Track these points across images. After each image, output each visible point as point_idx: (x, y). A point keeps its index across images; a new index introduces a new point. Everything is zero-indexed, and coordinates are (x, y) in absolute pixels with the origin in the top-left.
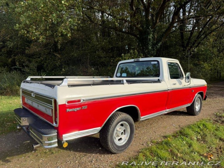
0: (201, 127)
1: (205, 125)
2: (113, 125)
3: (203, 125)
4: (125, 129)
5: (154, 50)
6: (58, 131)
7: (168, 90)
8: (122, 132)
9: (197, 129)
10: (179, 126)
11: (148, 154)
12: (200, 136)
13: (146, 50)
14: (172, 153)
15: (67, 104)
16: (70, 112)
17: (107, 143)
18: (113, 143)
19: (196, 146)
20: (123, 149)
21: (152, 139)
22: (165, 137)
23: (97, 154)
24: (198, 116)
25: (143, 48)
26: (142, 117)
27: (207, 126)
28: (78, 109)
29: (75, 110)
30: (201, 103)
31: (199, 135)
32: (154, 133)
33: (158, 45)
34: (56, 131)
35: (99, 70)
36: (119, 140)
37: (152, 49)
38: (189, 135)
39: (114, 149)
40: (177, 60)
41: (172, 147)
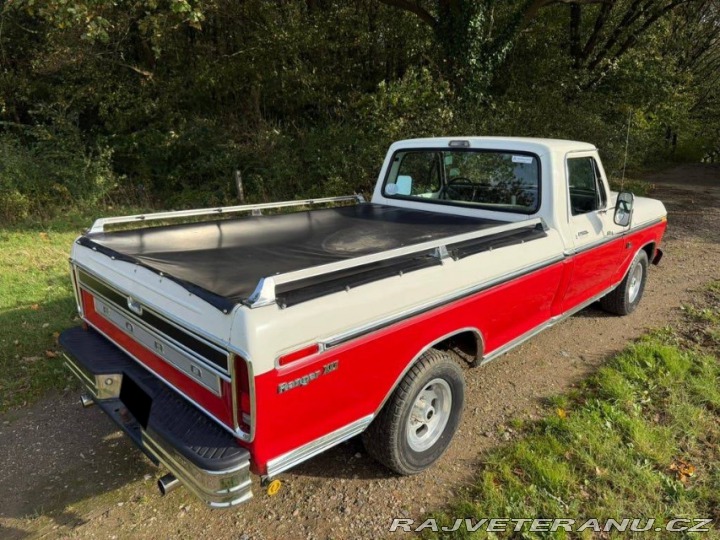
0: (648, 364)
1: (660, 357)
2: (406, 398)
3: (656, 356)
4: (436, 397)
5: (484, 69)
6: (252, 455)
7: (566, 255)
8: (428, 410)
9: (638, 373)
10: (581, 357)
11: (507, 470)
12: (647, 396)
13: (459, 68)
14: (577, 465)
15: (279, 368)
16: (291, 391)
17: (389, 451)
18: (406, 448)
19: (643, 435)
20: (431, 458)
21: (508, 411)
22: (546, 403)
23: (351, 478)
24: (632, 315)
25: (451, 63)
26: (486, 356)
27: (666, 359)
28: (312, 376)
29: (304, 381)
30: (644, 276)
31: (646, 392)
32: (511, 388)
33: (500, 52)
34: (247, 454)
35: (295, 136)
36: (418, 431)
37: (479, 66)
38: (617, 396)
39: (408, 465)
40: (593, 147)
41: (574, 445)
